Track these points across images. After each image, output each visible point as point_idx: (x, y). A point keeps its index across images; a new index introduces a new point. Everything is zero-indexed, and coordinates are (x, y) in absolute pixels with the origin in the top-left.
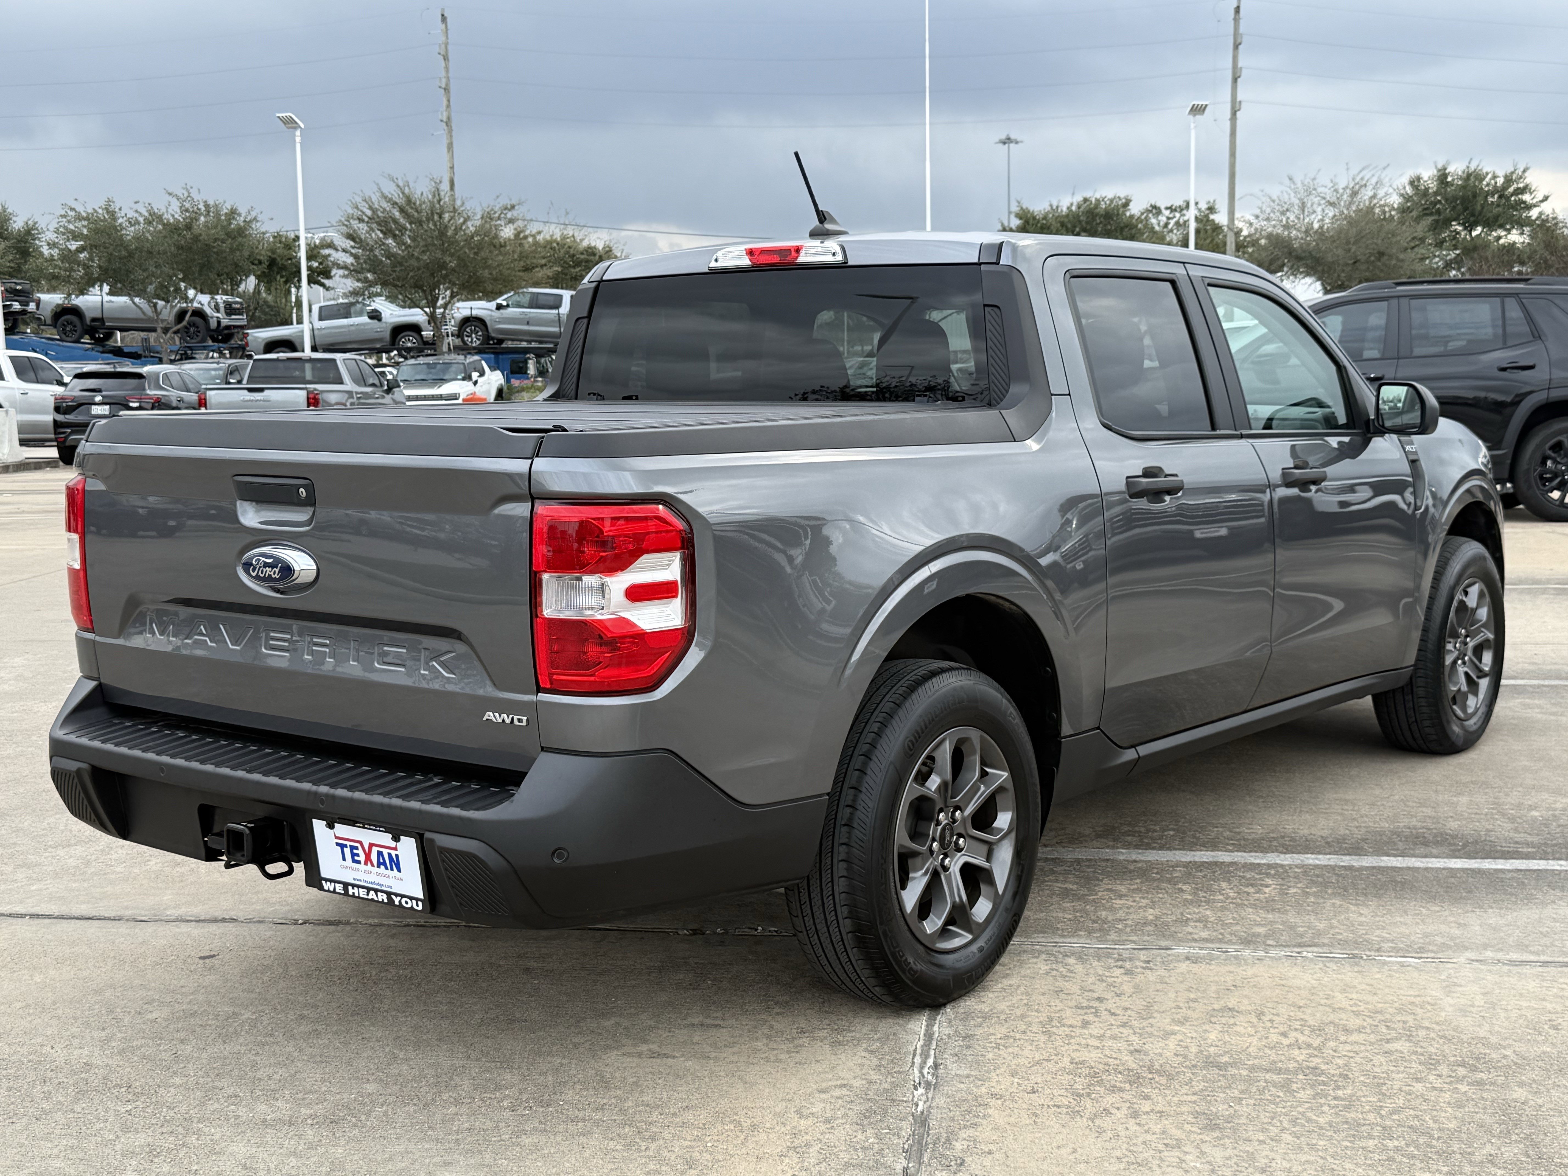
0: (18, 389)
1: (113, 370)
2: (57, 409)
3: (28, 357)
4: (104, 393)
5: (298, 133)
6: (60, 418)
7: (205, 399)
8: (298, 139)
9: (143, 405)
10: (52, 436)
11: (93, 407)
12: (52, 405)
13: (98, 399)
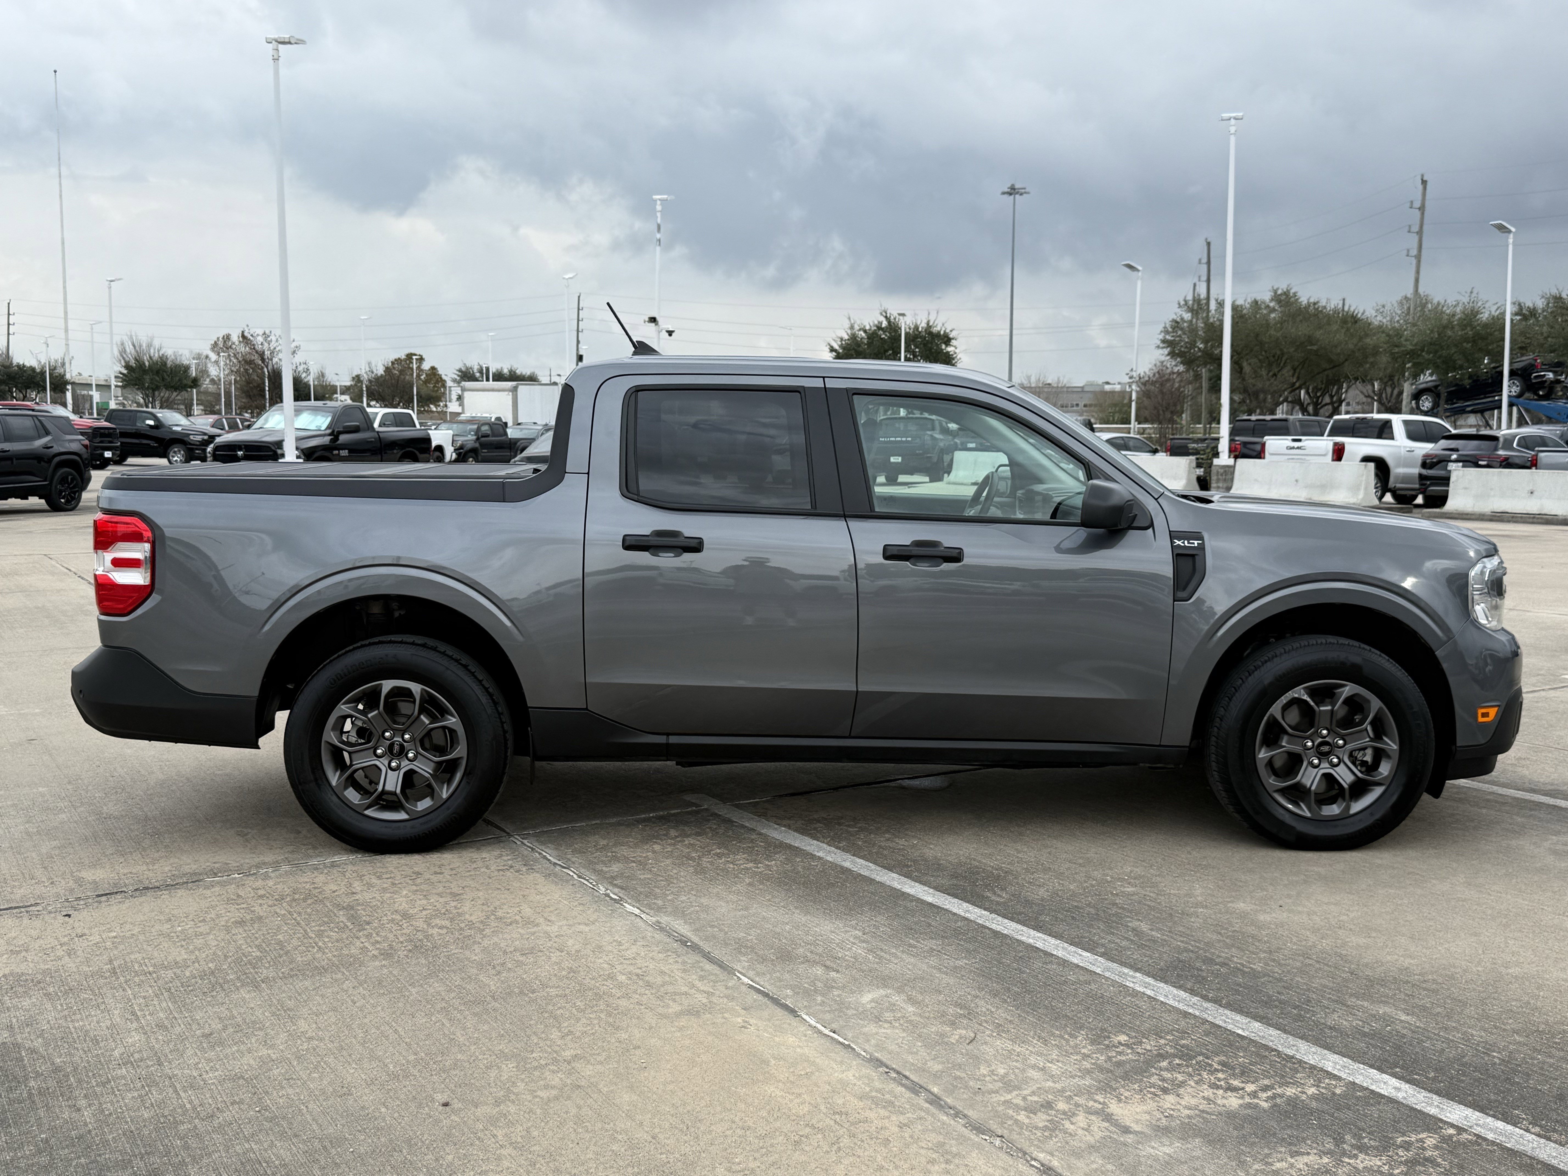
0: (1405, 447)
1: (1475, 433)
2: (1424, 465)
3: (1423, 422)
4: (1460, 453)
5: (1511, 235)
6: (1425, 472)
7: (1536, 460)
8: (1511, 241)
9: (1490, 463)
10: (1417, 486)
11: (1450, 464)
12: (1420, 462)
13: (1454, 457)
